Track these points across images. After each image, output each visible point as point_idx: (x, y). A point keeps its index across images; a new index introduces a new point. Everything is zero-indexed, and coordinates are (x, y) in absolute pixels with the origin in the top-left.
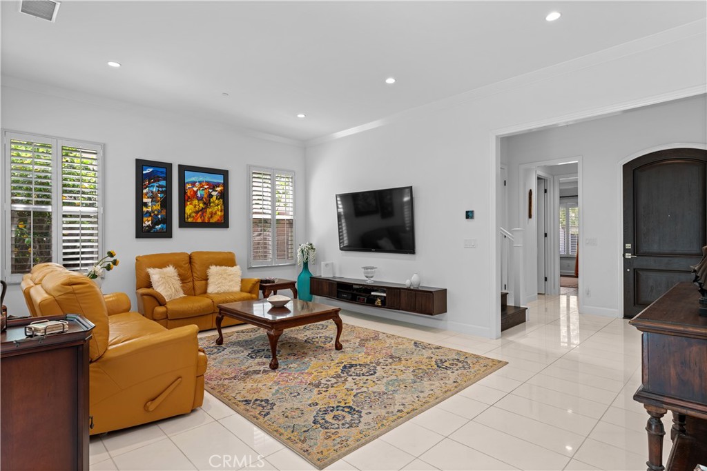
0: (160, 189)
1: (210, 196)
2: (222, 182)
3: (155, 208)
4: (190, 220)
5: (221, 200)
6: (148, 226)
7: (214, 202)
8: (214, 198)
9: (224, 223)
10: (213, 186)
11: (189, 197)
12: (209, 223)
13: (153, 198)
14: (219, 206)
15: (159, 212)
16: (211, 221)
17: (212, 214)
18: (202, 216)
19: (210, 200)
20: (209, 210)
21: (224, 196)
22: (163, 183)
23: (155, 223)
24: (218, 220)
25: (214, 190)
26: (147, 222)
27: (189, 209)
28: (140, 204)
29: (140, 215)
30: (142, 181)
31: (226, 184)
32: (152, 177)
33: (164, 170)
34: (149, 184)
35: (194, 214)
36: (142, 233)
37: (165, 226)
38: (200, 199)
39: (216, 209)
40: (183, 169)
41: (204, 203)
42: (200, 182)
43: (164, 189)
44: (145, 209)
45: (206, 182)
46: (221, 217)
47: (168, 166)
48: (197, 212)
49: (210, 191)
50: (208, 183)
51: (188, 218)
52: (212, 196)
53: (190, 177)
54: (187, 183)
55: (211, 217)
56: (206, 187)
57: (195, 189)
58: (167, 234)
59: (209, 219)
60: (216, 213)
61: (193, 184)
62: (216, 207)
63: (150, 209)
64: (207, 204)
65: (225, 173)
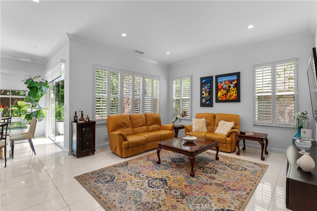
0: (208, 87)
1: (230, 87)
2: (236, 78)
3: (206, 95)
4: (220, 99)
5: (236, 88)
6: (204, 102)
7: (231, 90)
8: (232, 88)
9: (237, 99)
10: (231, 82)
11: (219, 89)
12: (229, 100)
13: (206, 91)
14: (235, 92)
15: (208, 96)
16: (230, 99)
17: (231, 96)
18: (226, 97)
19: (229, 89)
20: (229, 94)
21: (238, 86)
22: (209, 85)
23: (206, 101)
24: (234, 98)
25: (232, 83)
26: (204, 101)
27: (220, 94)
28: (202, 94)
29: (202, 98)
30: (202, 85)
31: (238, 80)
32: (206, 83)
33: (209, 79)
34: (204, 86)
35: (222, 96)
36: (203, 105)
37: (210, 102)
38: (224, 89)
39: (233, 93)
40: (217, 77)
41: (227, 91)
42: (225, 81)
43: (209, 87)
44: (203, 96)
45: (227, 80)
46: (235, 97)
47: (211, 78)
48: (223, 95)
49: (230, 84)
50: (229, 81)
51: (219, 98)
52: (231, 87)
53: (220, 80)
54: (219, 83)
55: (230, 97)
56: (227, 83)
57: (222, 85)
58: (211, 105)
59: (229, 98)
60: (232, 95)
61: (221, 83)
62: (233, 92)
63: (204, 96)
64: (228, 91)
65: (238, 74)
